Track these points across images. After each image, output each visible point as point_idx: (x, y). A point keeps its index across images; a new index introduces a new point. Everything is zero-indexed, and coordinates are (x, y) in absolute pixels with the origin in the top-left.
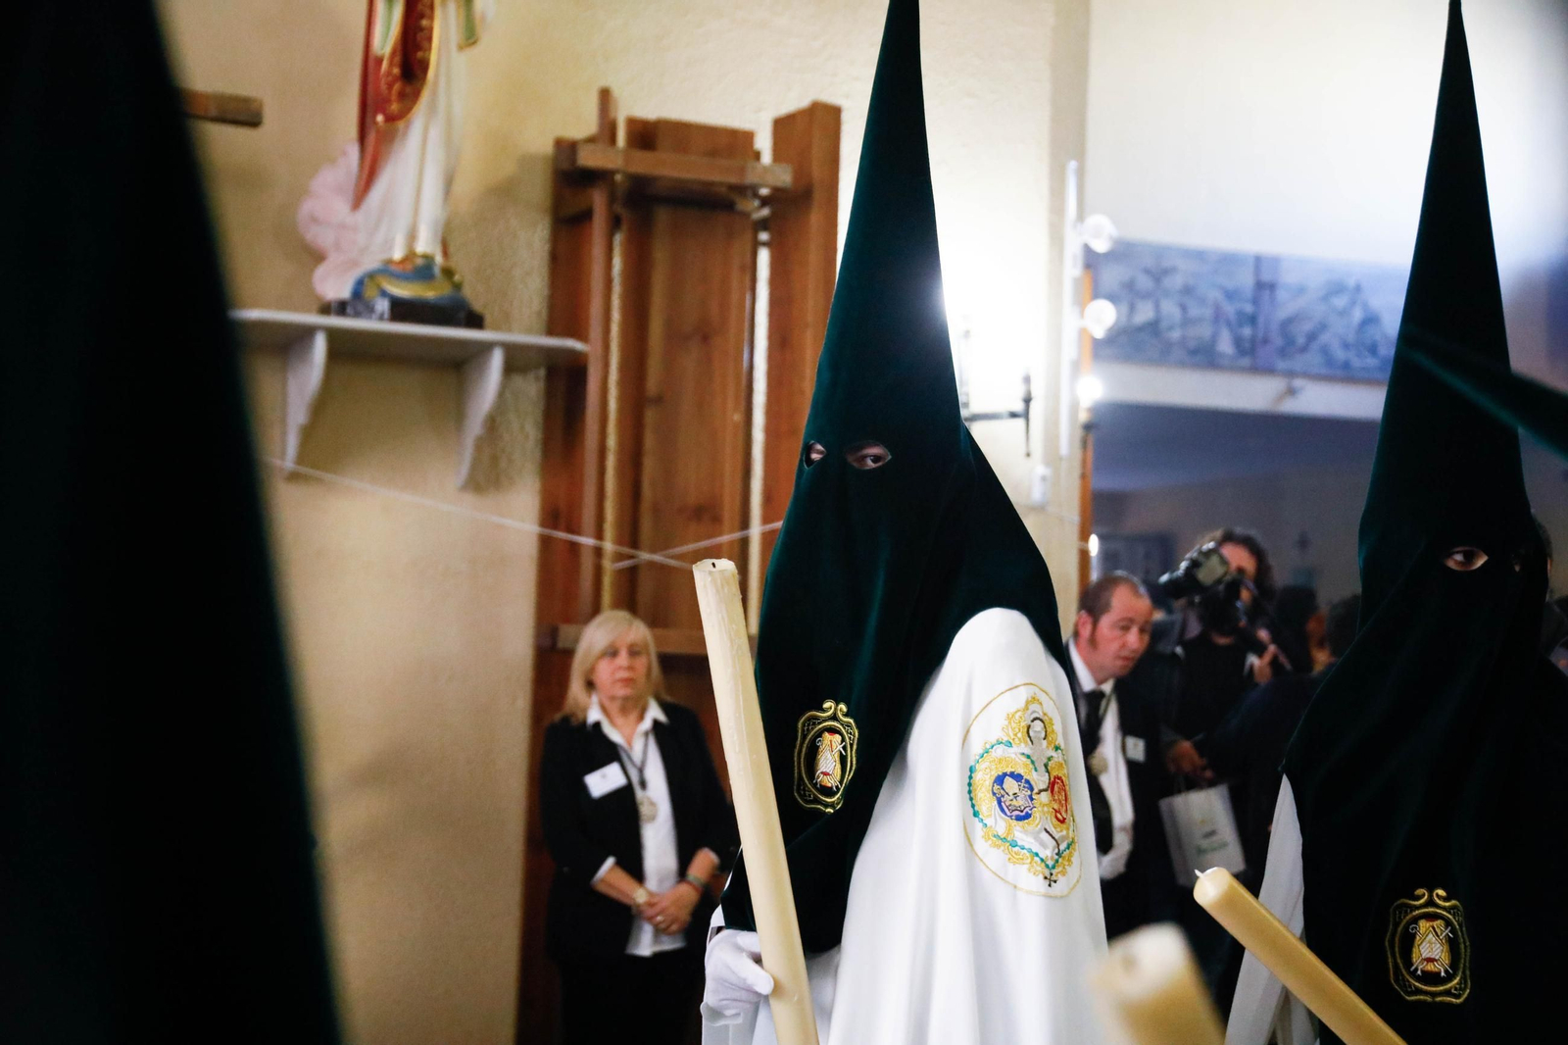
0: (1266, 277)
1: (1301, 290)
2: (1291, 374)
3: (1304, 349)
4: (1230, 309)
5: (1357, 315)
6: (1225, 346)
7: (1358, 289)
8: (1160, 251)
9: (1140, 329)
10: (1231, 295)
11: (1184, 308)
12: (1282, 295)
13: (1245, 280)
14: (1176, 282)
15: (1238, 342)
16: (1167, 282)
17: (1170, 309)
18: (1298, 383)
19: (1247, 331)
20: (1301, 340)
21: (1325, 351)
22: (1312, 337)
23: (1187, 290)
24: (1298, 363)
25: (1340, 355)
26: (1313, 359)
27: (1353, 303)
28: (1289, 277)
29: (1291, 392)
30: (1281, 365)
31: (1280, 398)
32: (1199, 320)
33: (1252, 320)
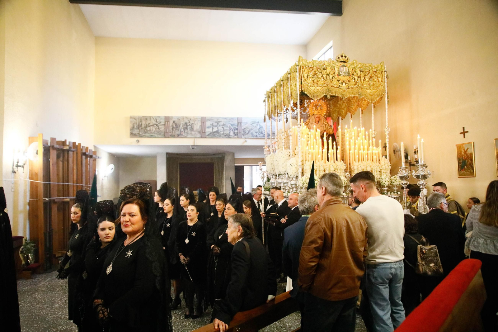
0: (239, 122)
1: (247, 123)
2: (245, 138)
3: (248, 134)
4: (232, 128)
5: (258, 127)
6: (232, 134)
7: (258, 122)
8: (218, 118)
9: (214, 132)
10: (232, 125)
11: (223, 128)
12: (243, 124)
13: (236, 122)
14: (221, 123)
15: (234, 133)
16: (219, 124)
17: (220, 128)
18: (247, 140)
19: (236, 131)
20: (247, 132)
21: (252, 134)
22: (249, 131)
23: (224, 125)
24: (247, 136)
25: (255, 134)
26: (250, 135)
27: (257, 125)
28: (243, 121)
29: (246, 141)
30: (243, 137)
31: (244, 143)
32: (226, 130)
33: (237, 129)
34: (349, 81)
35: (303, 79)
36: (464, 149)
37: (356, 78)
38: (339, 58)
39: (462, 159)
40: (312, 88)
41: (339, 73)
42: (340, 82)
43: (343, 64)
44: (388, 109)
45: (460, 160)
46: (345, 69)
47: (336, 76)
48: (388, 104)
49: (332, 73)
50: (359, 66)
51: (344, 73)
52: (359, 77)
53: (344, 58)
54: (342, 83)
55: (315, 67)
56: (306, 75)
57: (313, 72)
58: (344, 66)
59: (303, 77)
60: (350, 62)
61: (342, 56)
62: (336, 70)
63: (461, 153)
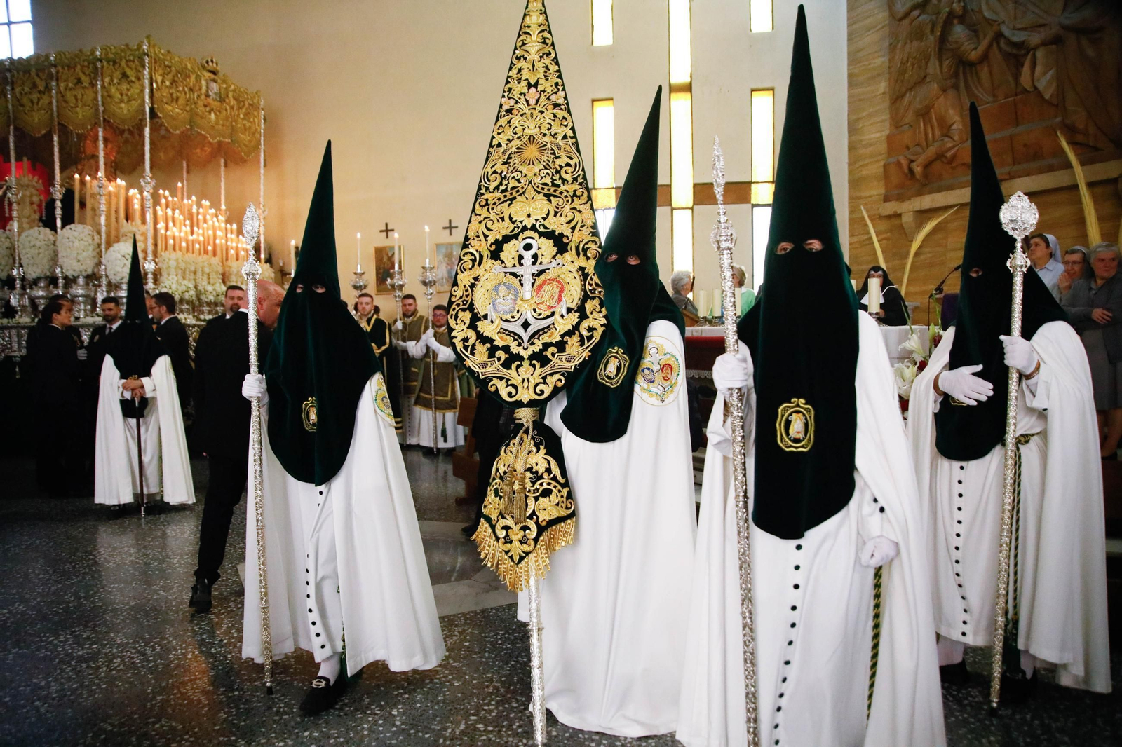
34: (220, 112)
35: (154, 85)
36: (388, 255)
37: (228, 107)
38: (207, 62)
39: (384, 268)
40: (170, 108)
41: (207, 92)
42: (208, 109)
43: (213, 76)
44: (264, 175)
45: (380, 269)
46: (214, 86)
47: (203, 97)
48: (265, 166)
49: (197, 88)
50: (232, 87)
51: (215, 94)
52: (232, 108)
53: (215, 65)
54: (210, 112)
55: (173, 69)
56: (160, 79)
57: (170, 76)
58: (215, 81)
59: (156, 82)
60: (221, 74)
61: (212, 61)
62: (203, 83)
63: (381, 260)
